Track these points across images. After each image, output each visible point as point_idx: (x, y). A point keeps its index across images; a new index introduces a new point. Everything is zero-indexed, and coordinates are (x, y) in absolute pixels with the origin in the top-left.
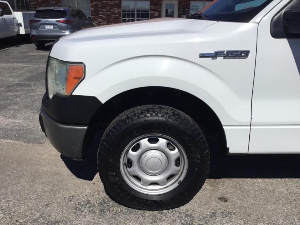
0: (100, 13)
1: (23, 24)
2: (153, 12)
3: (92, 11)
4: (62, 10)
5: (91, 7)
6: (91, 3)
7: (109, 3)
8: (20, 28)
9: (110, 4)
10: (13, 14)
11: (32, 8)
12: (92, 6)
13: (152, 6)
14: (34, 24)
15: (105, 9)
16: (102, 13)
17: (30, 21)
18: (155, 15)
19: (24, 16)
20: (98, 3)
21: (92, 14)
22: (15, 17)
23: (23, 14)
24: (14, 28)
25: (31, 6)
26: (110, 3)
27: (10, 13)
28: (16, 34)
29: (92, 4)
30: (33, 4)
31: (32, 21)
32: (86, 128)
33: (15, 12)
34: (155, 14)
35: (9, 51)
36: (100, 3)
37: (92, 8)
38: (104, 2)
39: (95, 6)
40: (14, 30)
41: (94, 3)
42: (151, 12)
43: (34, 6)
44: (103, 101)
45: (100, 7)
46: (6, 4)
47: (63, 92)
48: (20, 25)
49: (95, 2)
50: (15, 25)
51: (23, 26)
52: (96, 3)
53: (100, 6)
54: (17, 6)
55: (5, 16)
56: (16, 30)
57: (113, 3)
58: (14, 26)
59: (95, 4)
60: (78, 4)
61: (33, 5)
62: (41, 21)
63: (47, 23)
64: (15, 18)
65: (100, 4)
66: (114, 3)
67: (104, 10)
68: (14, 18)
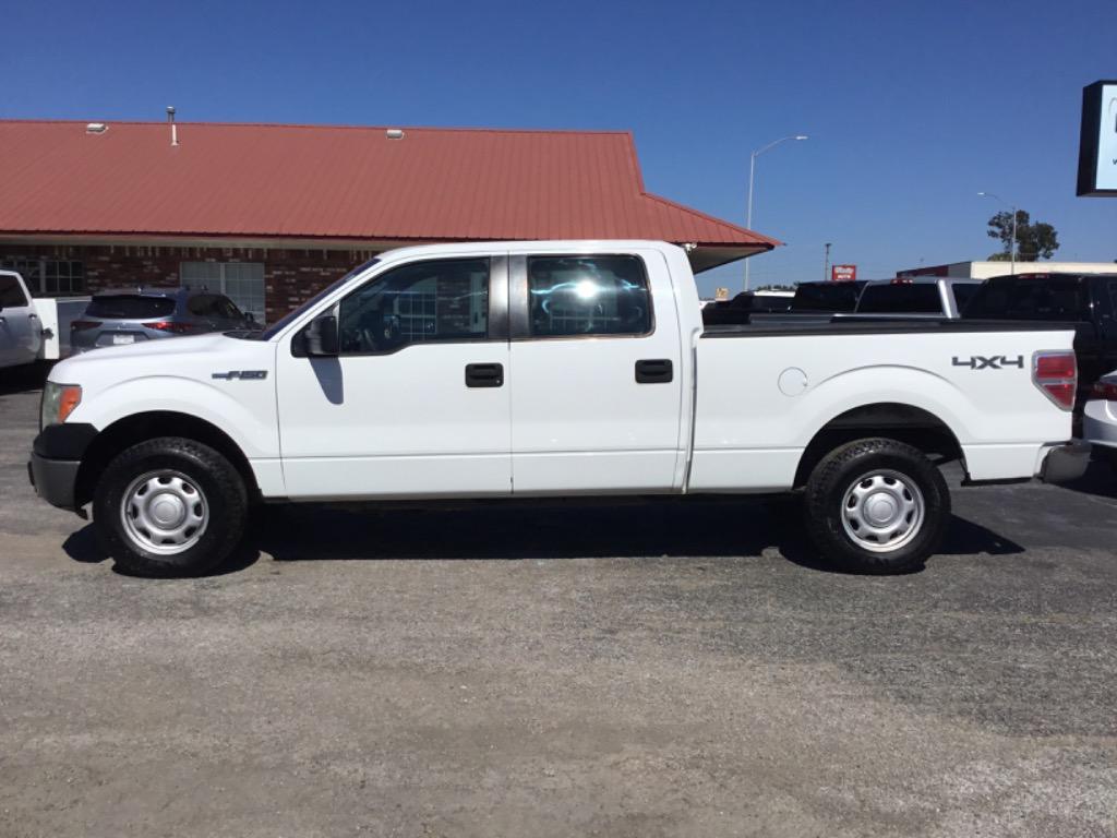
0: (292, 299)
1: (55, 331)
2: (445, 299)
3: (268, 295)
4: (164, 296)
5: (266, 285)
6: (266, 273)
7: (319, 272)
8: (47, 342)
9: (324, 276)
10: (30, 305)
11: (91, 285)
12: (268, 281)
13: (442, 284)
14: (84, 333)
15: (305, 289)
16: (297, 299)
17: (74, 324)
18: (452, 306)
19: (62, 311)
20: (287, 273)
21: (267, 303)
22: (34, 313)
23: (60, 307)
24: (30, 343)
25: (90, 281)
26: (323, 274)
27: (23, 302)
28: (33, 357)
29: (267, 276)
30: (96, 274)
31: (77, 325)
32: (79, 462)
33: (36, 301)
34: (451, 302)
35: (8, 403)
36: (293, 273)
37: (270, 288)
38: (304, 269)
39: (279, 282)
40: (30, 348)
41: (275, 273)
42: (441, 298)
43: (97, 281)
44: (100, 428)
45: (291, 284)
46: (14, 278)
47: (56, 420)
48: (48, 334)
49: (277, 270)
50: (34, 333)
51: (56, 338)
52: (279, 273)
53: (293, 280)
54: (48, 281)
55: (8, 312)
56: (34, 348)
57: (328, 274)
58: (30, 335)
59: (277, 276)
60: (226, 276)
61: (96, 277)
62: (101, 323)
63: (119, 329)
64: (35, 316)
65: (290, 277)
66: (332, 273)
67: (303, 292)
68: (31, 316)
